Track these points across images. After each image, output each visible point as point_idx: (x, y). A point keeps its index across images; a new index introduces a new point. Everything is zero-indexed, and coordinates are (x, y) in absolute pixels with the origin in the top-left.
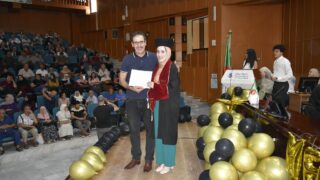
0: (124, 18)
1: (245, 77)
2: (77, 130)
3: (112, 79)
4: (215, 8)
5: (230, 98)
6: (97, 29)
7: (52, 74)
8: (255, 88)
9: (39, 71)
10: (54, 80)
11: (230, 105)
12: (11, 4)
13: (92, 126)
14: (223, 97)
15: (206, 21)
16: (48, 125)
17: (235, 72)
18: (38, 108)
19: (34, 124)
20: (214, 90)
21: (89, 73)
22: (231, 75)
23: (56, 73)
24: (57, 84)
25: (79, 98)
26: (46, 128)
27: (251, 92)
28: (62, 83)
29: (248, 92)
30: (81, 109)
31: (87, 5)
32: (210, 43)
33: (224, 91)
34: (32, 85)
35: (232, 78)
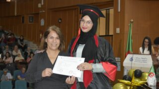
0: (40, 6)
1: (145, 61)
3: (26, 59)
4: (119, 1)
5: (130, 79)
6: (16, 14)
8: (152, 71)
11: (130, 86)
14: (125, 78)
15: (112, 11)
17: (135, 56)
22: (132, 59)
27: (149, 75)
29: (147, 74)
32: (115, 31)
33: (125, 73)
35: (133, 62)
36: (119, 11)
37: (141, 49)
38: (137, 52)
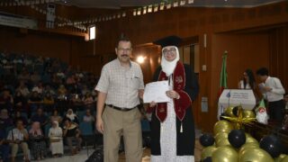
1: (245, 96)
2: (67, 148)
4: (205, 36)
6: (94, 54)
7: (49, 92)
9: (36, 89)
10: (49, 98)
12: (18, 29)
13: (83, 145)
15: (197, 49)
16: (38, 141)
17: (233, 91)
18: (31, 124)
19: (25, 140)
20: (205, 113)
21: (84, 92)
22: (229, 95)
23: (52, 92)
24: (52, 102)
25: (72, 116)
26: (36, 144)
28: (57, 101)
30: (73, 126)
31: (86, 32)
32: (201, 68)
33: (220, 112)
34: (29, 101)
35: (231, 98)
36: (205, 46)
37: (242, 82)
38: (236, 87)
